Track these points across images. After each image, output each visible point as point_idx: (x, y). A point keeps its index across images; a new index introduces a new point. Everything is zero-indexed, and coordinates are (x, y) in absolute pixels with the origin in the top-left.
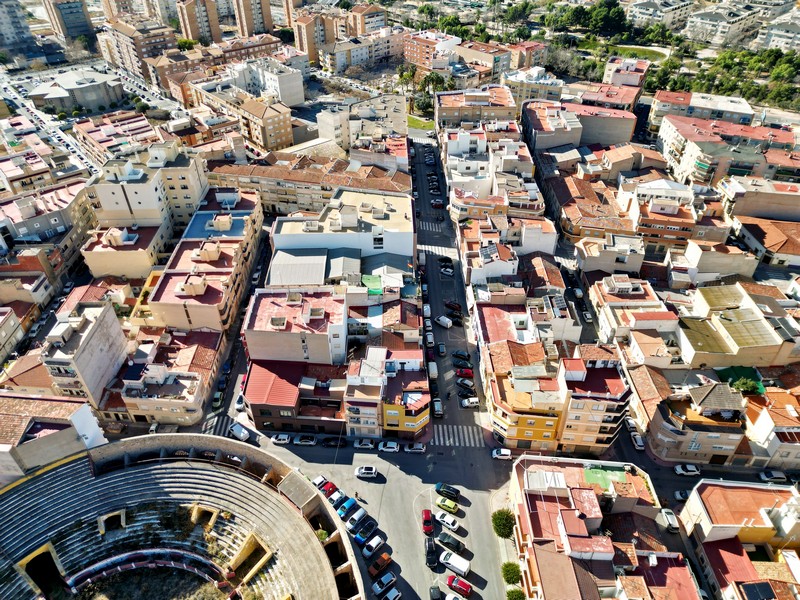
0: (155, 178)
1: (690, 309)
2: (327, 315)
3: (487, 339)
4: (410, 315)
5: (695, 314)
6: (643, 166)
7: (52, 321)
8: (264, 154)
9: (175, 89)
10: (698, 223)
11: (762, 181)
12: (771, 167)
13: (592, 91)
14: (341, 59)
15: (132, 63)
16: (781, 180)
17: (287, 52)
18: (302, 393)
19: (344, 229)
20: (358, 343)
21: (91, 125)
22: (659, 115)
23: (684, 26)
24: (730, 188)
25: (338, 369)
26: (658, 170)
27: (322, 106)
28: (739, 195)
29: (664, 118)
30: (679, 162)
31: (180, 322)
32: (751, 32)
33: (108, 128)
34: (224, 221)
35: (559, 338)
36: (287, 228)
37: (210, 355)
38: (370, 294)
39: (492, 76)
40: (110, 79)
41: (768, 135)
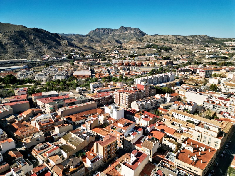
1: (62, 144)
6: (35, 113)
10: (55, 122)
11: (66, 107)
12: (67, 104)
13: (13, 99)
16: (70, 106)
22: (35, 100)
23: (35, 78)
24: (60, 111)
26: (40, 113)
28: (62, 112)
29: (37, 100)
30: (45, 109)
32: (51, 77)
35: (26, 172)
41: (63, 97)
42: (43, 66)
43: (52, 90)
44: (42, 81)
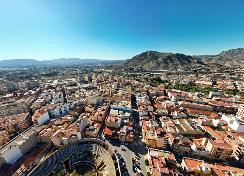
0: (96, 98)
1: (177, 123)
2: (118, 120)
3: (143, 125)
4: (131, 121)
5: (178, 124)
6: (166, 99)
7: (78, 118)
8: (111, 95)
9: (101, 87)
10: (176, 108)
11: (185, 102)
12: (186, 100)
13: (157, 88)
14: (122, 83)
15: (96, 83)
16: (188, 102)
17: (115, 82)
18: (113, 132)
19: (121, 106)
20: (122, 125)
21: (89, 91)
22: (167, 92)
23: (169, 81)
24: (180, 103)
25: (119, 129)
26: (168, 99)
27: (119, 89)
30: (171, 99)
31: (96, 119)
32: (179, 82)
33: (92, 91)
34: (104, 104)
35: (155, 126)
36: (113, 105)
37: (100, 125)
38: (124, 117)
39: (142, 86)
40: (93, 85)
41: (184, 95)
42: (176, 75)
43: (177, 89)
44: (173, 83)
